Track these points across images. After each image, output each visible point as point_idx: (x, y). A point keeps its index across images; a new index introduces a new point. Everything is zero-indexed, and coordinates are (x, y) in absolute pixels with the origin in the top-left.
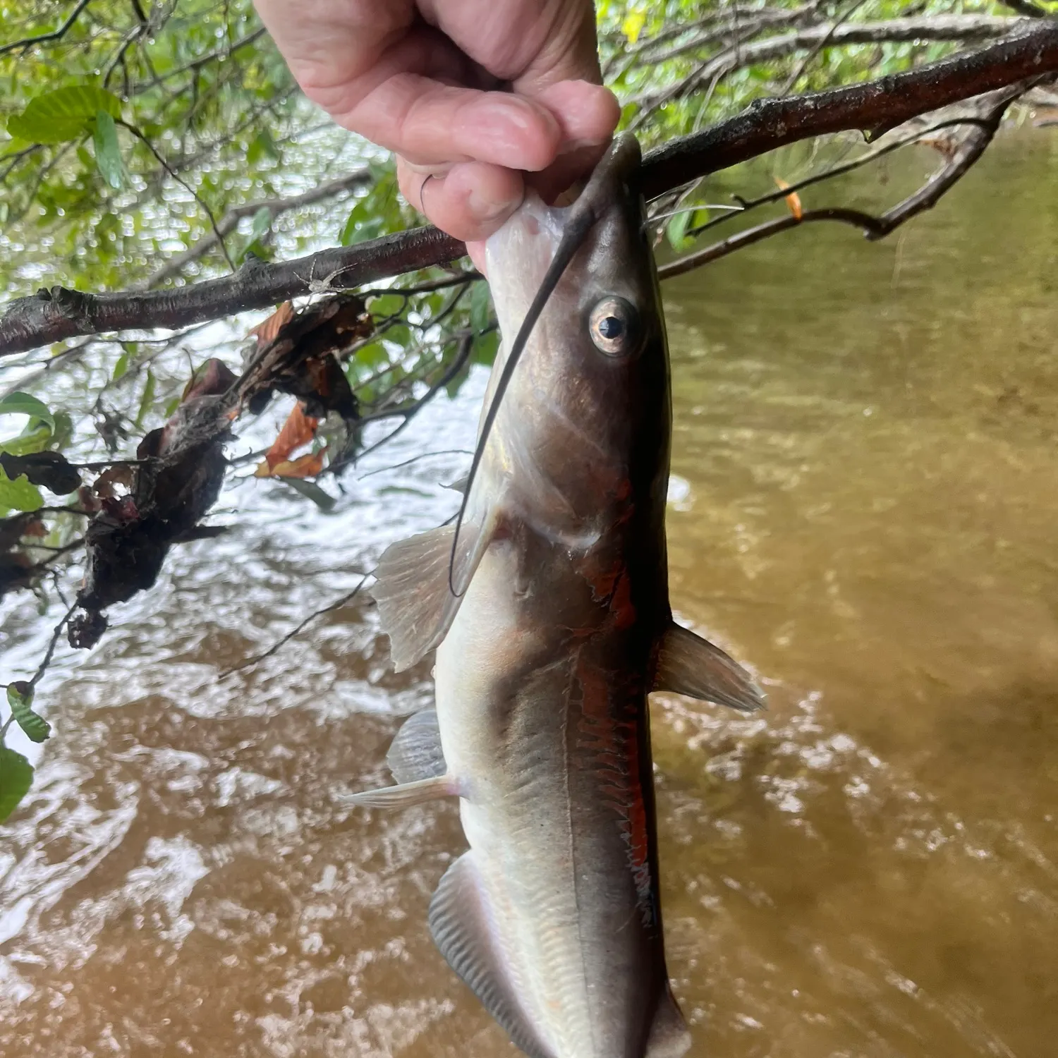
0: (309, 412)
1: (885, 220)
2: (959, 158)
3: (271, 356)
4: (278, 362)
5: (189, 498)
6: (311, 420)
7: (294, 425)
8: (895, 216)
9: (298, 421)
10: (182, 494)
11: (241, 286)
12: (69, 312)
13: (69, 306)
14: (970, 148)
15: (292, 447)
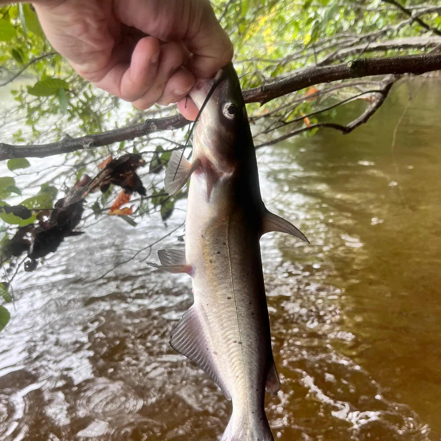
0: (126, 192)
1: (348, 127)
2: (374, 105)
3: (104, 174)
4: (107, 176)
5: (70, 222)
6: (127, 195)
7: (121, 197)
8: (353, 126)
9: (122, 196)
10: (67, 220)
11: (62, 145)
12: (6, 151)
13: (6, 149)
14: (378, 101)
15: (120, 205)
